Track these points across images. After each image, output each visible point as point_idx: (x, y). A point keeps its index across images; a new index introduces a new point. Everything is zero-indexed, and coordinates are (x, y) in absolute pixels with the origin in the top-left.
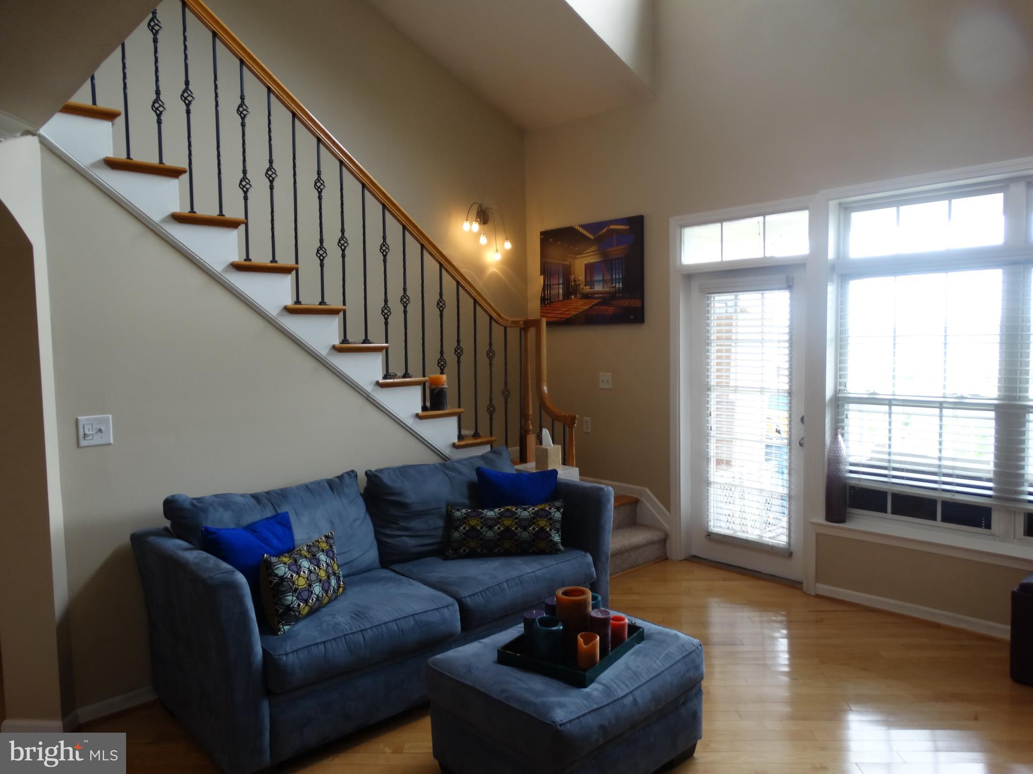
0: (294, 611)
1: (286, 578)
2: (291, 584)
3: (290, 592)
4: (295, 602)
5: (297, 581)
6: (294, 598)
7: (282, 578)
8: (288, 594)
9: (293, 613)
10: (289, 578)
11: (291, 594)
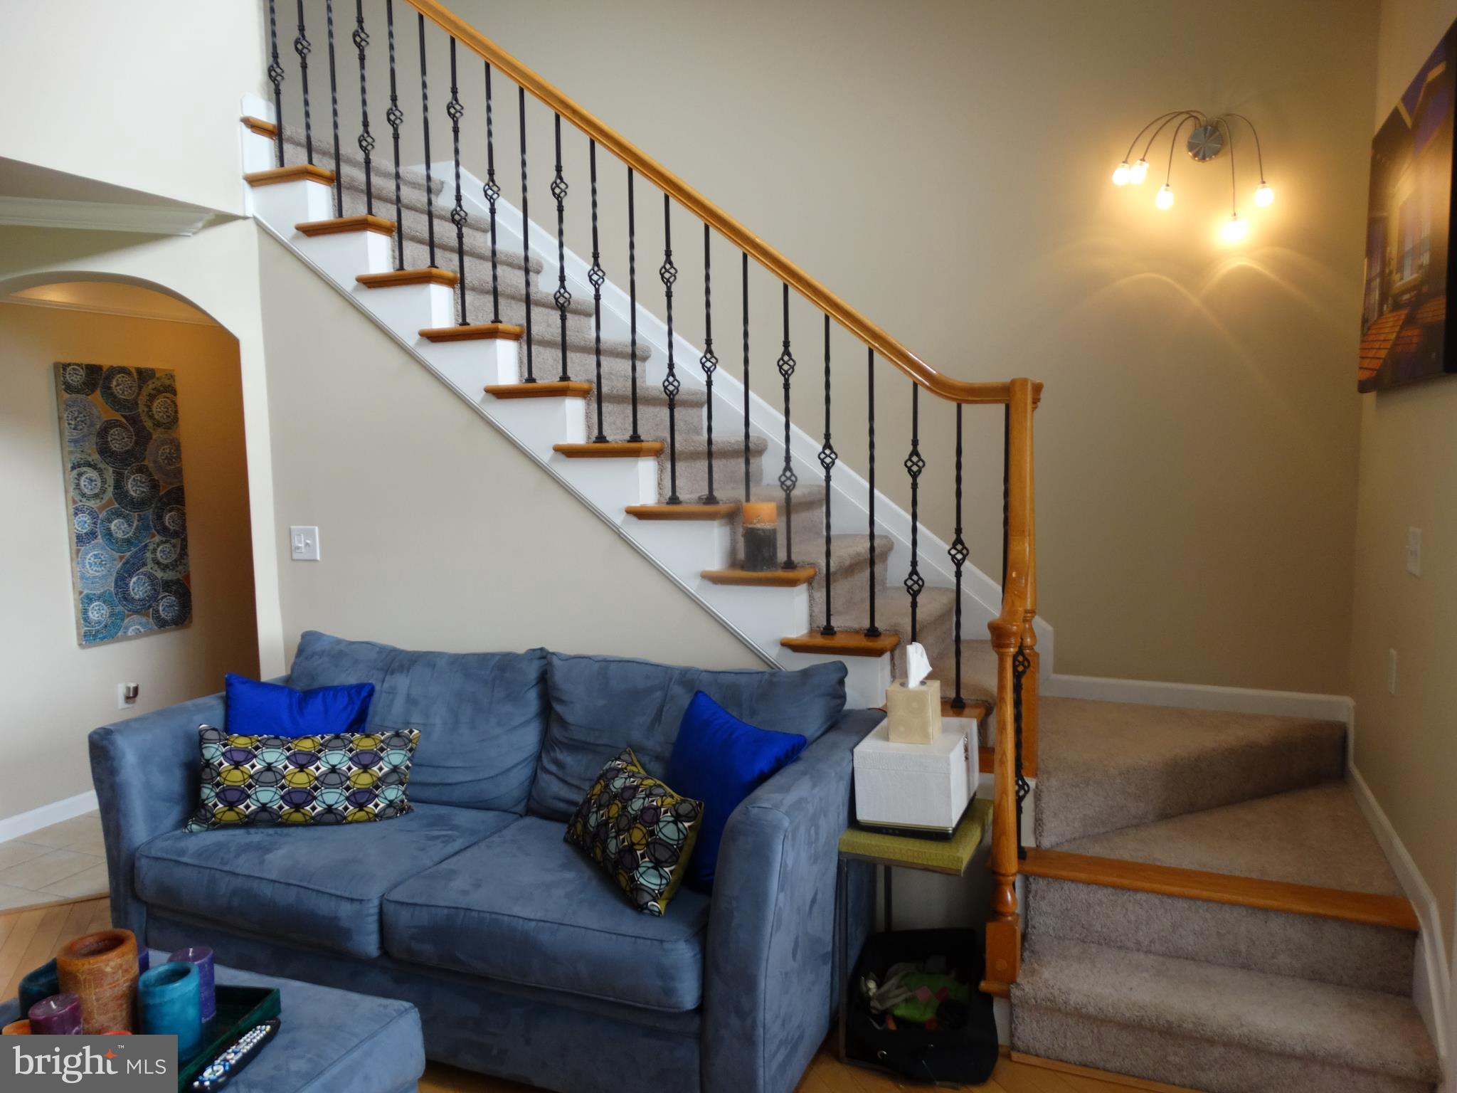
0: (206, 810)
1: (212, 764)
2: (214, 774)
3: (209, 784)
4: (211, 800)
5: (226, 773)
6: (213, 794)
7: (208, 764)
8: (207, 786)
9: (203, 812)
10: (215, 766)
11: (210, 787)
